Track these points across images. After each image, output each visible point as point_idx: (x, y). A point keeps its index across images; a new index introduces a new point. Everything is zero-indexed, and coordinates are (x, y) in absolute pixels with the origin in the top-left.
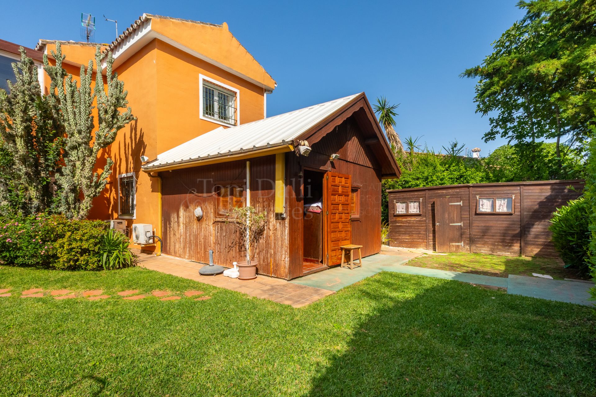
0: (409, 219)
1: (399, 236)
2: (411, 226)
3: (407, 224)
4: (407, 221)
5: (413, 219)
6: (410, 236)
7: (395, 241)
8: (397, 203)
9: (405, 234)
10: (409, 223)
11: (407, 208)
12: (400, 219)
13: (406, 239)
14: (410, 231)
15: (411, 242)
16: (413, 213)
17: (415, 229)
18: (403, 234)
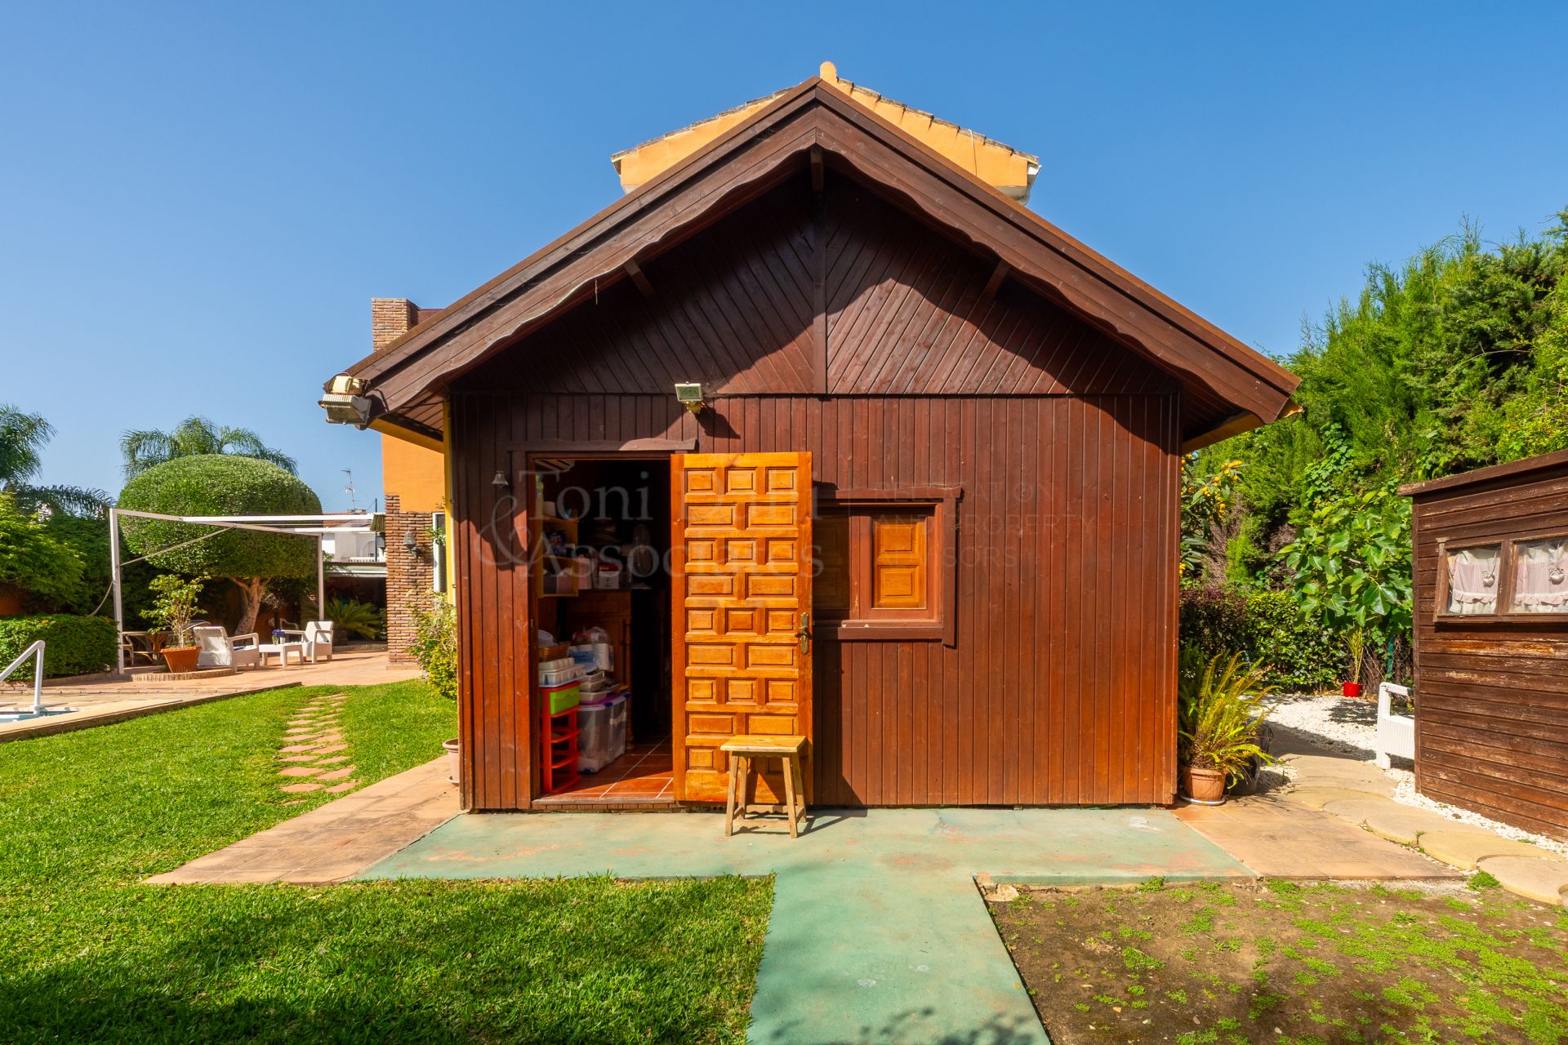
0: (1513, 647)
1: (1461, 741)
2: (1525, 693)
3: (1503, 680)
4: (1500, 660)
5: (1535, 649)
6: (1514, 751)
7: (1442, 768)
8: (1455, 551)
9: (1488, 734)
10: (1513, 673)
11: (1507, 582)
12: (1465, 646)
13: (1497, 766)
14: (1517, 724)
15: (1523, 788)
16: (1542, 610)
17: (1545, 712)
18: (1480, 732)
